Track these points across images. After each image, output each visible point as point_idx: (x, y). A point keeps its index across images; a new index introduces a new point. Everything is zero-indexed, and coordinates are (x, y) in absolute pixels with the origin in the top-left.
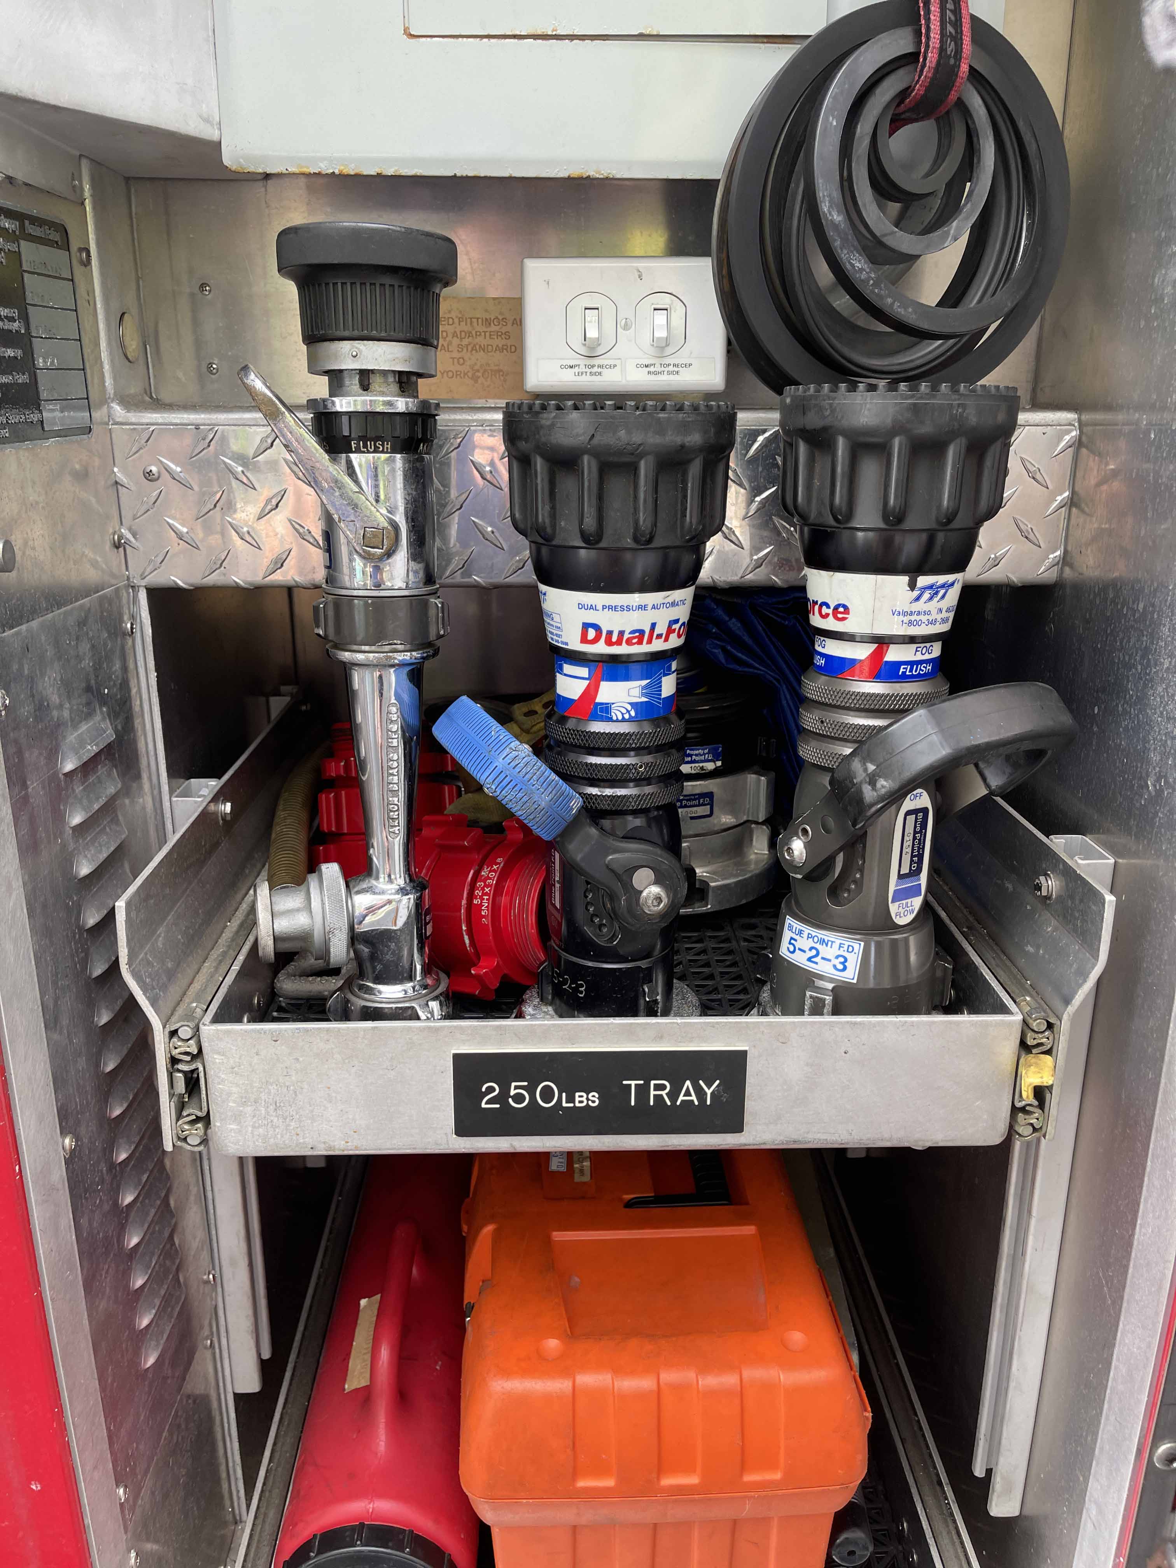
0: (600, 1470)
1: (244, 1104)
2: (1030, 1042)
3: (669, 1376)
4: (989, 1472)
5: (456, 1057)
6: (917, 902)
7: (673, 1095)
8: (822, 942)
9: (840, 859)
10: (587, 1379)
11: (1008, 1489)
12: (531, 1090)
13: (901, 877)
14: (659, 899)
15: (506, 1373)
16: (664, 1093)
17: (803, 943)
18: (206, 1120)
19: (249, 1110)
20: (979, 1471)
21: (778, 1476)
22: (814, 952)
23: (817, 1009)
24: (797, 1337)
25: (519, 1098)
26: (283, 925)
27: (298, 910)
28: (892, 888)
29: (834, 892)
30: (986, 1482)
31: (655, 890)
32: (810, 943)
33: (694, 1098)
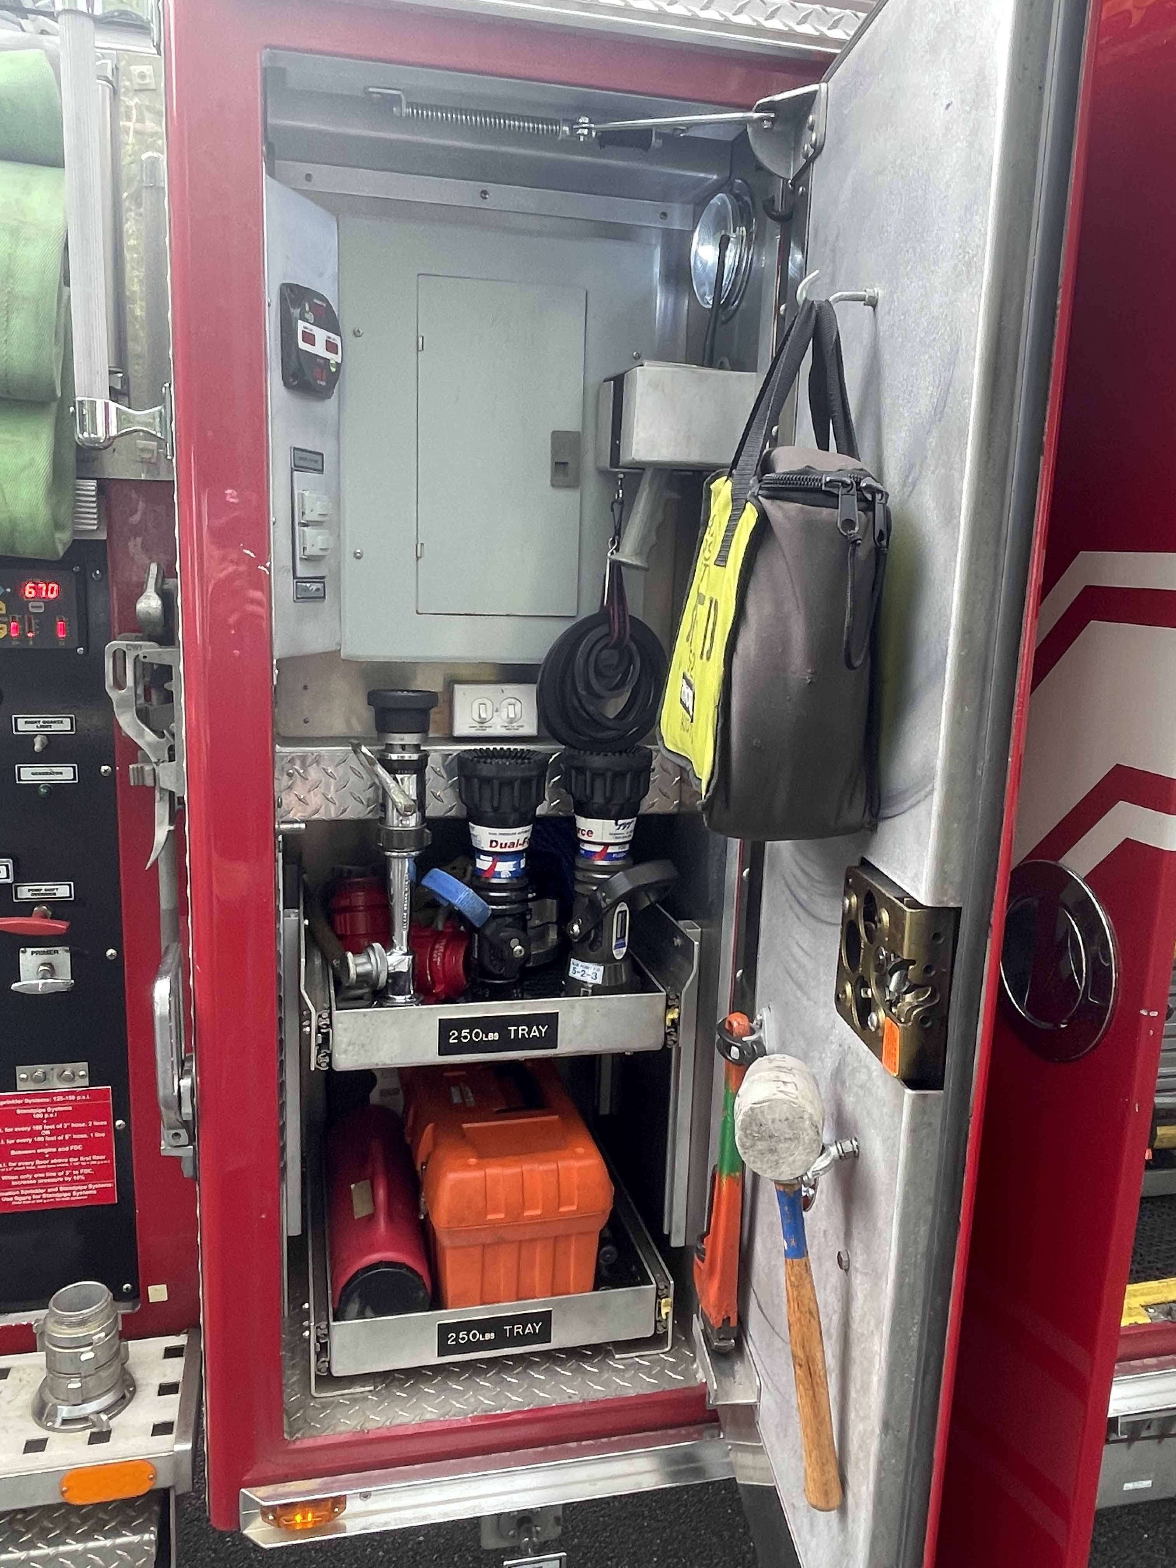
0: (497, 1211)
1: (349, 1045)
2: (670, 1004)
3: (526, 1167)
4: (670, 1232)
5: (440, 1020)
6: (624, 950)
7: (529, 1033)
8: (587, 968)
9: (593, 932)
10: (489, 1171)
11: (678, 1231)
12: (470, 1033)
13: (617, 939)
14: (521, 951)
15: (454, 1170)
16: (525, 1032)
17: (579, 969)
18: (330, 1055)
19: (351, 1048)
20: (666, 1232)
21: (574, 1208)
22: (583, 972)
23: (586, 994)
24: (580, 1150)
25: (465, 1037)
26: (360, 969)
27: (365, 963)
28: (614, 944)
29: (591, 947)
30: (668, 1237)
31: (519, 948)
32: (582, 969)
33: (537, 1034)
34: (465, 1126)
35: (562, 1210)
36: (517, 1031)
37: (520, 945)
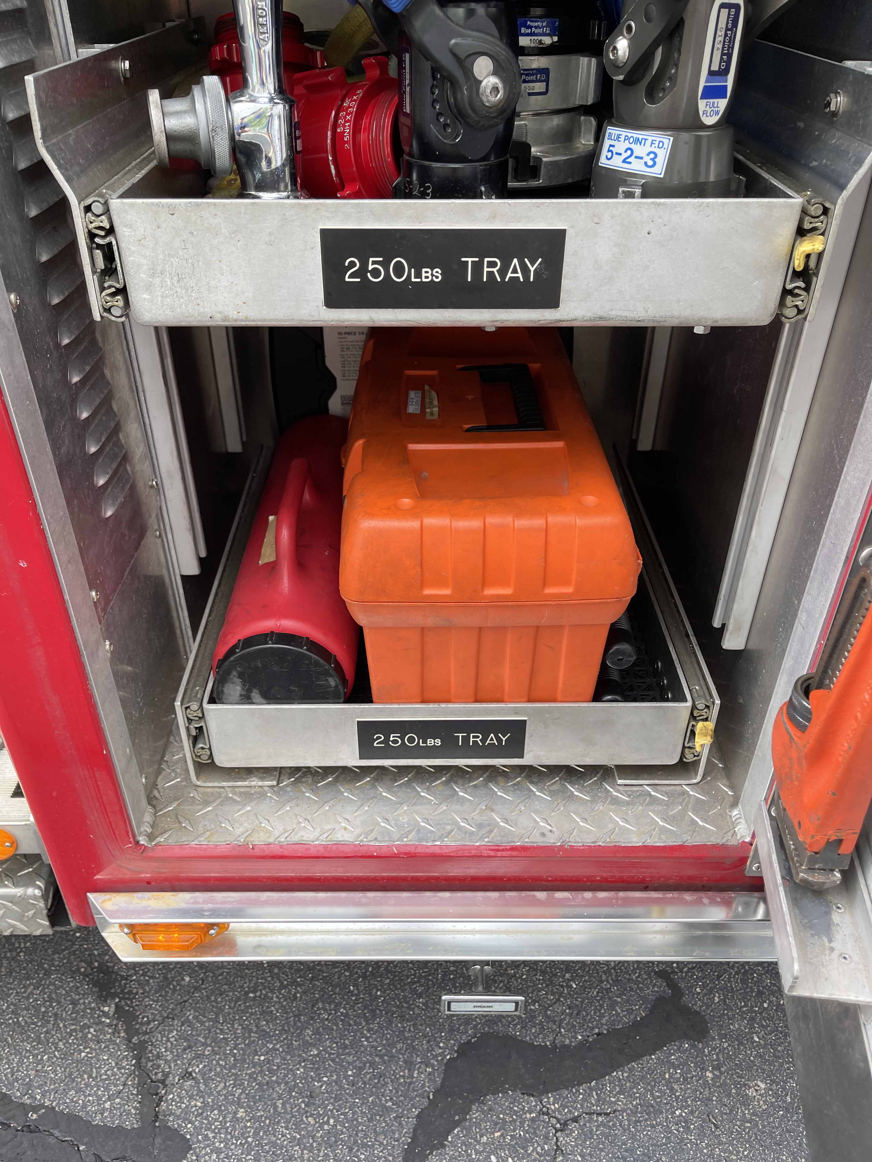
0: (441, 583)
1: (153, 275)
2: (807, 226)
3: (492, 520)
4: (724, 625)
5: (325, 233)
6: (722, 104)
7: (503, 272)
8: (637, 141)
9: (659, 52)
10: (431, 521)
11: (738, 629)
12: (385, 264)
13: (711, 73)
14: (495, 89)
15: (371, 515)
16: (495, 270)
17: (621, 146)
18: (123, 291)
19: (157, 281)
20: (717, 623)
21: (570, 590)
22: (629, 152)
23: (629, 195)
24: (591, 500)
25: (376, 273)
26: (174, 124)
27: (185, 112)
28: (702, 84)
29: (651, 94)
30: (721, 631)
31: (493, 80)
32: (627, 145)
33: (520, 275)
34: (412, 447)
35: (548, 591)
36: (478, 267)
37: (495, 73)
